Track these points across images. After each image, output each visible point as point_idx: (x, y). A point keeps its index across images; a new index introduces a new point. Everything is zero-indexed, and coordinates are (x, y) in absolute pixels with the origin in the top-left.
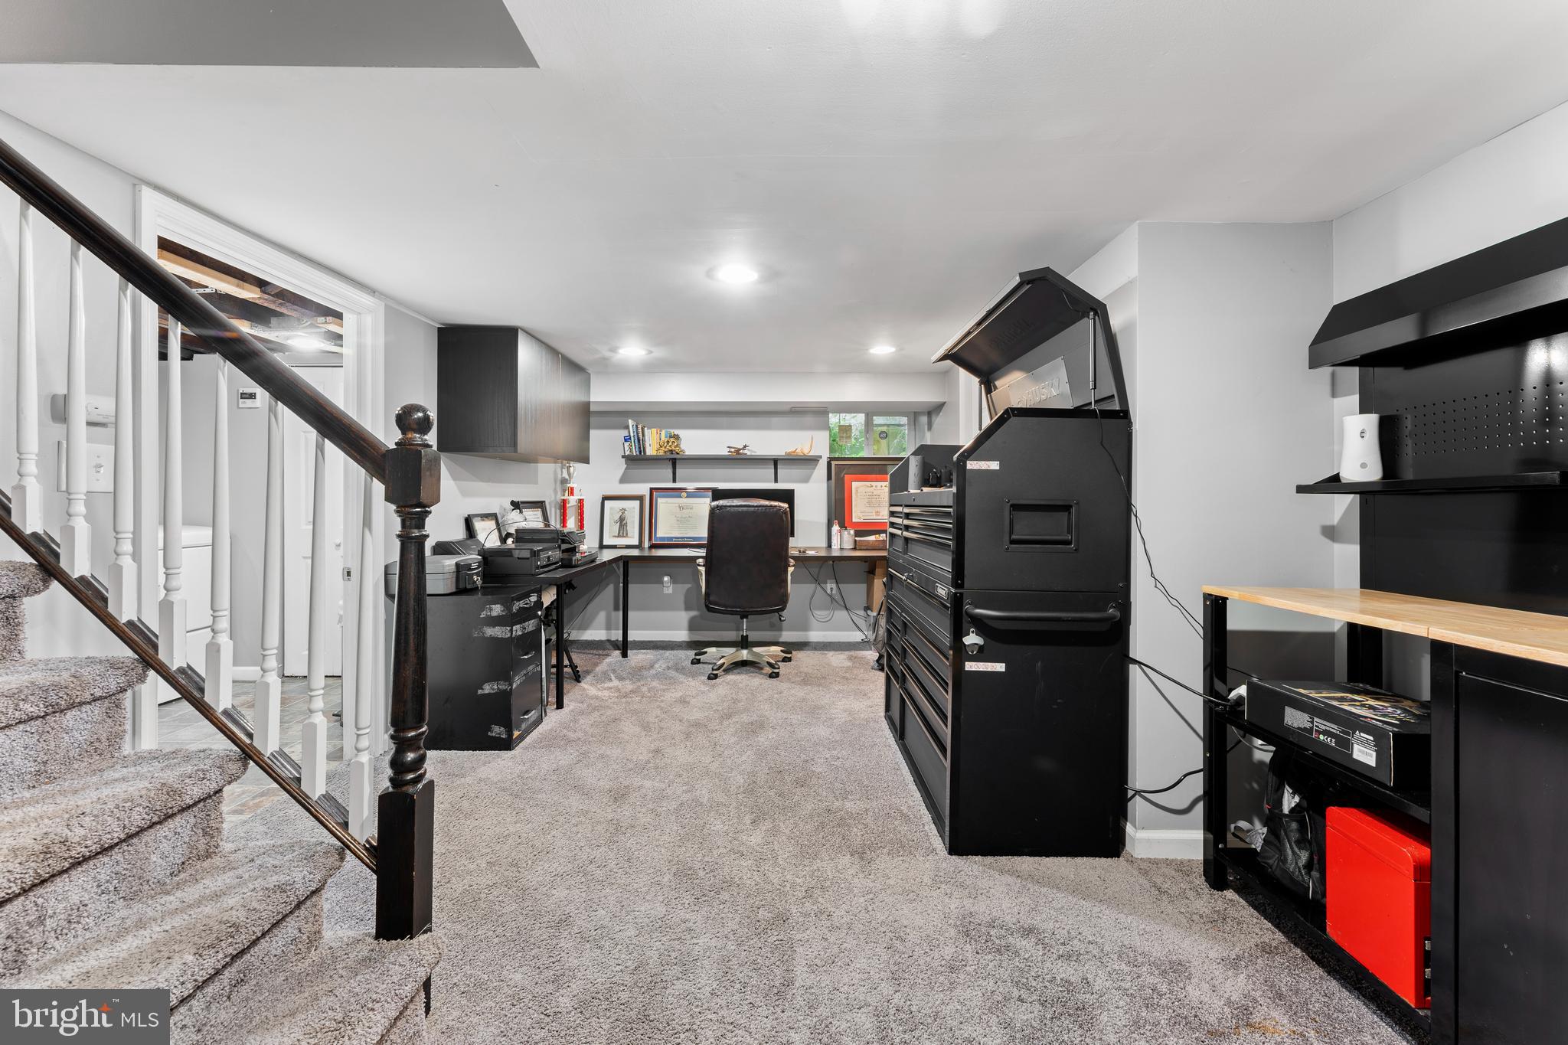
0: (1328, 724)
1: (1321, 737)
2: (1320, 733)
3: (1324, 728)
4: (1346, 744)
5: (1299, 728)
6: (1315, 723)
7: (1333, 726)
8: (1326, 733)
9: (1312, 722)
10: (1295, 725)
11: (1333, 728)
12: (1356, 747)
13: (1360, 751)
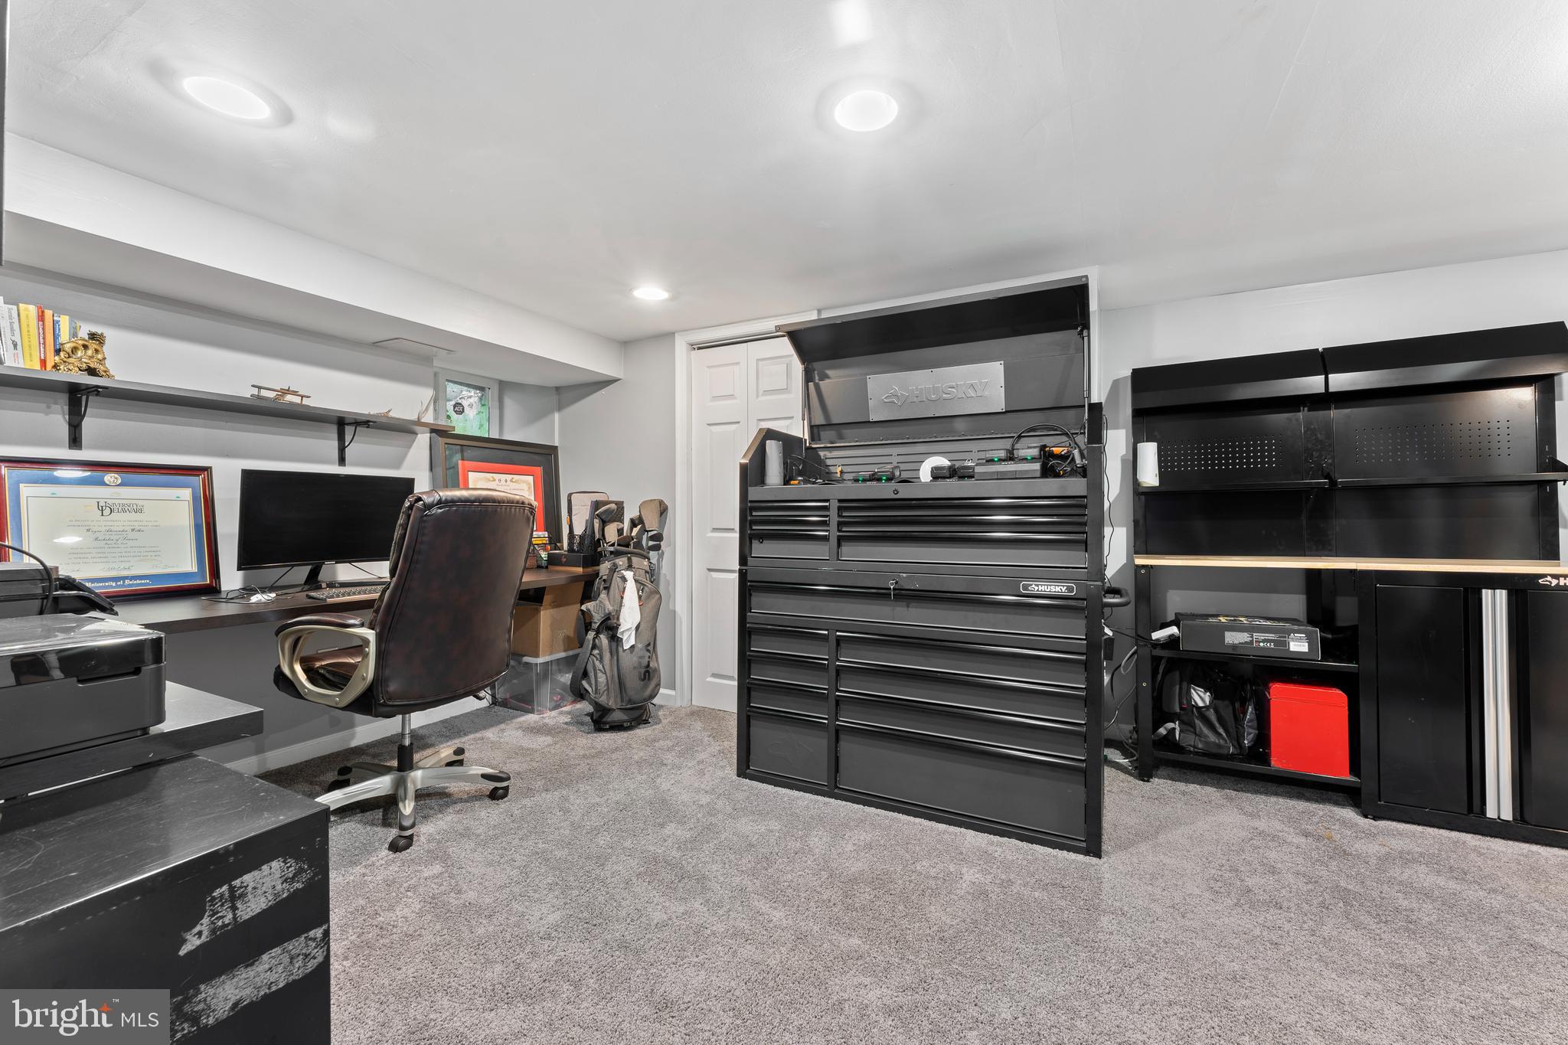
0: (1267, 635)
1: (1262, 644)
2: (1260, 642)
3: (1263, 638)
4: (1285, 644)
5: (1240, 643)
6: (1255, 637)
7: (1271, 635)
8: (1264, 641)
9: (1252, 637)
10: (1237, 642)
11: (1271, 636)
12: (1292, 644)
13: (1295, 645)
